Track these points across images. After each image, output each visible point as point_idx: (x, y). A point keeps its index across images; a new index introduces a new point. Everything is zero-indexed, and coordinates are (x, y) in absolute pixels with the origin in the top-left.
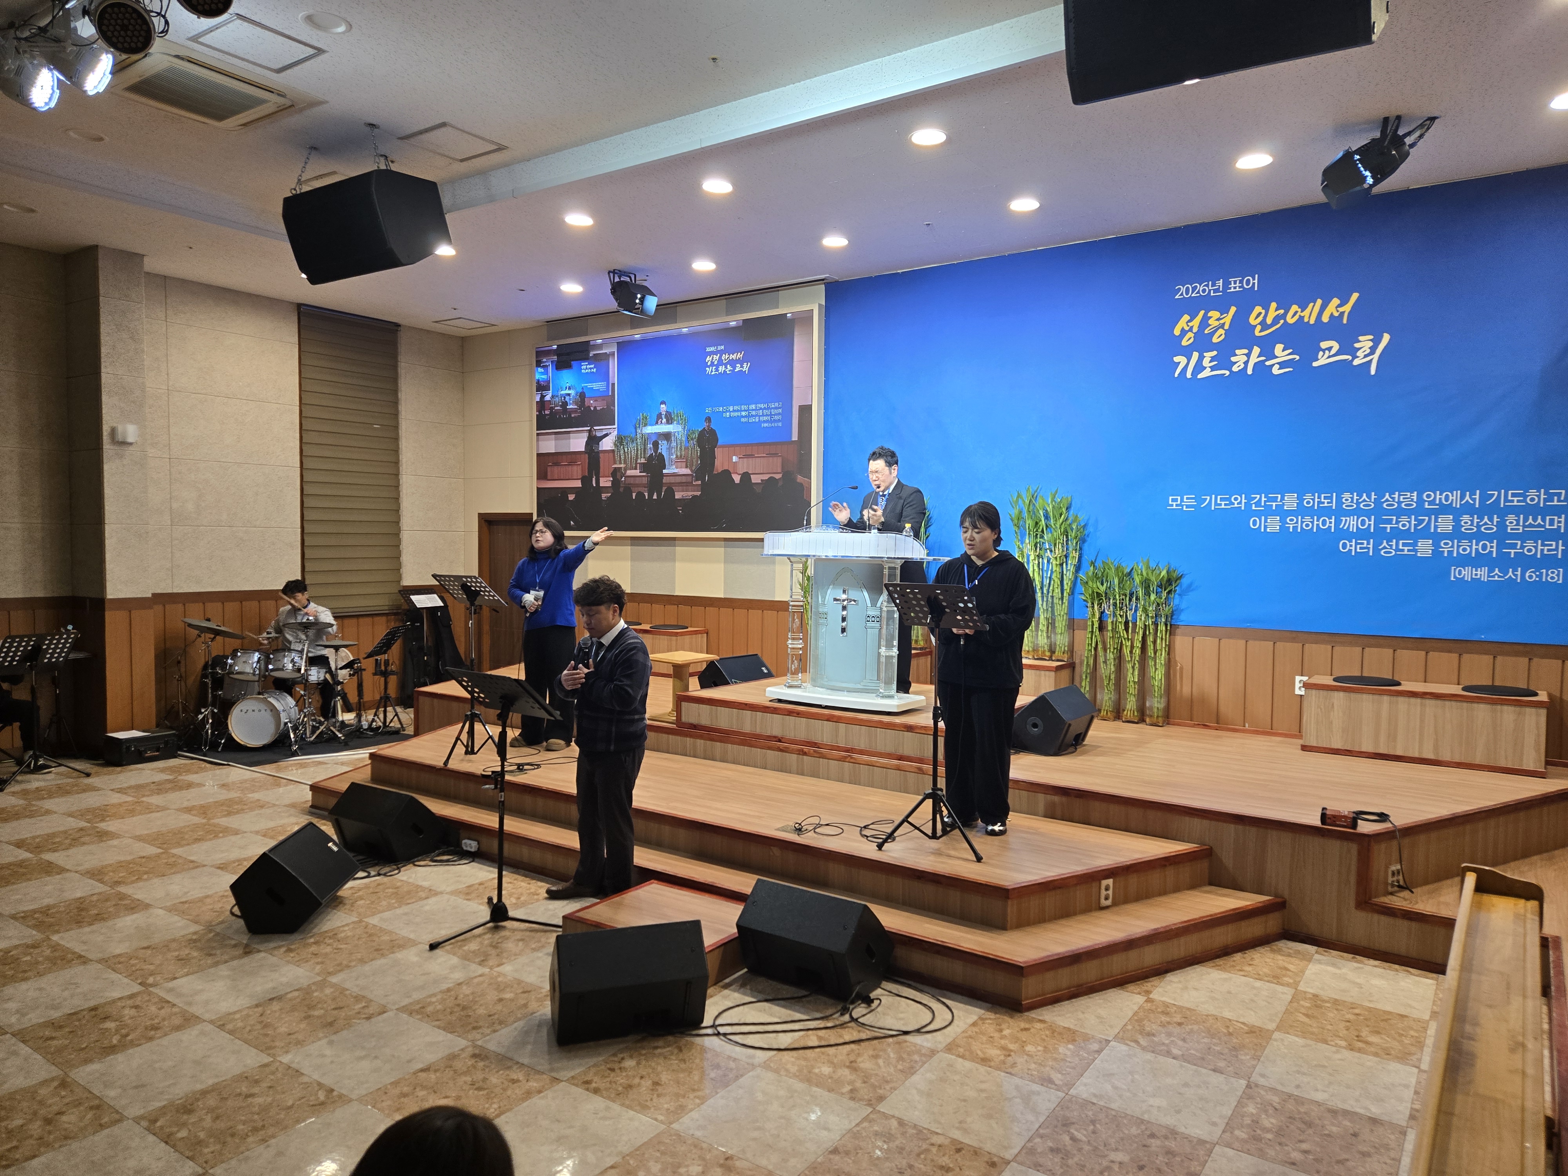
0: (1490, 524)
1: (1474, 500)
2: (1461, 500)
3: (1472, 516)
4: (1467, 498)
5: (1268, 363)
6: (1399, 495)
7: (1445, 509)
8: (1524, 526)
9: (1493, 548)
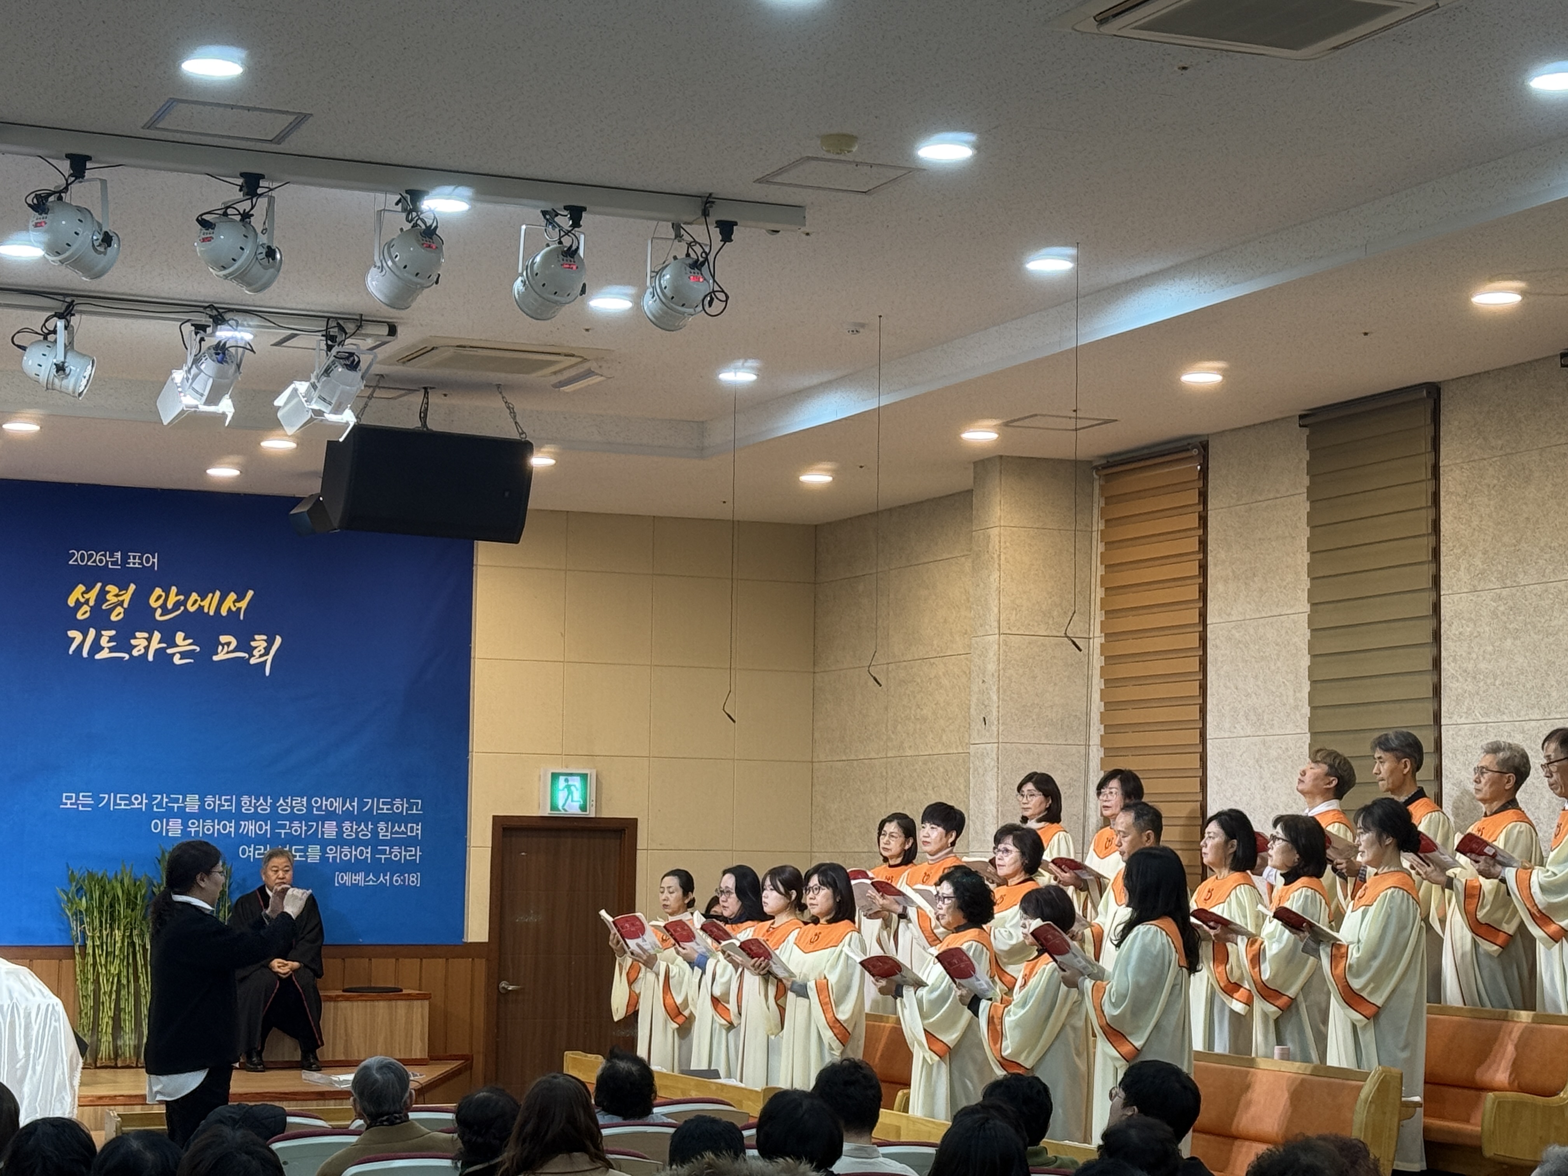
0: (365, 831)
1: (353, 807)
2: (343, 807)
3: (352, 823)
4: (348, 804)
5: (169, 651)
6: (292, 800)
7: (330, 815)
8: (392, 833)
9: (368, 852)
